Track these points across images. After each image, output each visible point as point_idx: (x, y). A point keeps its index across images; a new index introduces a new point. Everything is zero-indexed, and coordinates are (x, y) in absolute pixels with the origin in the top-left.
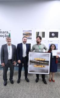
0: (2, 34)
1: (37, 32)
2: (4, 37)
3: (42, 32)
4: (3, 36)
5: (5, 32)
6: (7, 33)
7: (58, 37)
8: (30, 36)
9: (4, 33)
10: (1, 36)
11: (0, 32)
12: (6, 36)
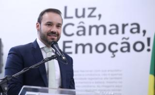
0: (108, 39)
4: (113, 48)
5: (124, 26)
6: (137, 28)
10: (101, 48)
11: (97, 28)
12: (127, 47)
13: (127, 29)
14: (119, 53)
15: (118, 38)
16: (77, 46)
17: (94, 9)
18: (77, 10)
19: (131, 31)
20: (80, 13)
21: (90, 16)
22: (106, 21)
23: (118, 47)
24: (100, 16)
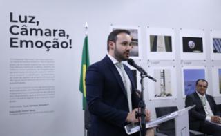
0: (44, 39)
1: (151, 36)
2: (48, 47)
3: (165, 37)
4: (48, 45)
5: (55, 31)
6: (63, 33)
7: (202, 51)
8: (135, 47)
9: (49, 33)
10: (39, 44)
11: (36, 31)
12: (57, 45)
13: (57, 33)
14: (52, 49)
15: (51, 38)
16: (22, 42)
17: (33, 18)
18: (20, 17)
19: (59, 34)
20: (23, 19)
21: (30, 22)
22: (43, 26)
23: (51, 44)
24: (38, 23)
